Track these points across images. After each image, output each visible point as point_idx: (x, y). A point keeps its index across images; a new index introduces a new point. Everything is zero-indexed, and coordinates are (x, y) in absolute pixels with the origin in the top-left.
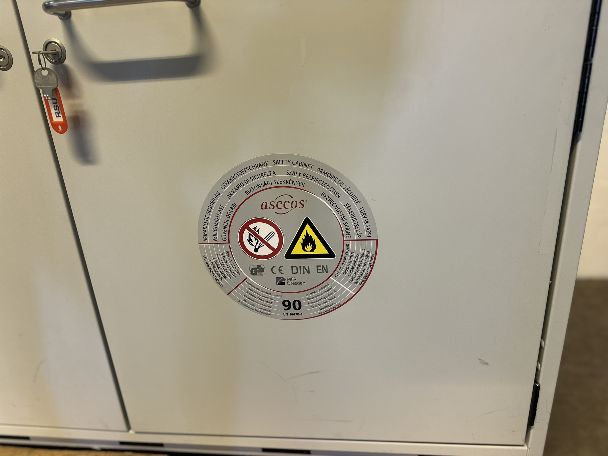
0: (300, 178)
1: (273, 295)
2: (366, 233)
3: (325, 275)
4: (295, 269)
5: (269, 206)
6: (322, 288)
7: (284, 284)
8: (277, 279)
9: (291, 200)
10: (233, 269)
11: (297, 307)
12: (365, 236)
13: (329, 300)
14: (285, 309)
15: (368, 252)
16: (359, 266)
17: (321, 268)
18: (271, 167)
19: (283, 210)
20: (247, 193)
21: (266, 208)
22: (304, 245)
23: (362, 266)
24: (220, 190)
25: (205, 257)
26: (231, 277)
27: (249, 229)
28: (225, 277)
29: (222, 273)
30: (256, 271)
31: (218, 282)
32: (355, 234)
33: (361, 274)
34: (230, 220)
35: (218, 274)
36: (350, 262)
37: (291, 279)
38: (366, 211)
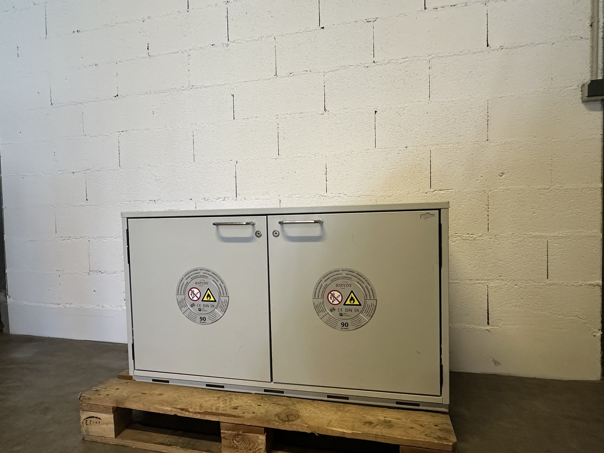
0: (350, 276)
1: (338, 320)
2: (373, 297)
3: (358, 313)
4: (346, 310)
5: (339, 285)
6: (356, 318)
7: (342, 315)
8: (340, 313)
9: (347, 284)
10: (324, 309)
11: (347, 326)
12: (372, 298)
13: (359, 323)
14: (342, 326)
15: (374, 304)
16: (370, 310)
17: (356, 310)
18: (341, 272)
19: (344, 287)
20: (331, 280)
21: (338, 286)
22: (350, 300)
23: (371, 310)
24: (322, 279)
25: (314, 303)
26: (323, 312)
27: (331, 294)
28: (321, 312)
29: (320, 310)
30: (332, 310)
31: (318, 314)
32: (369, 297)
33: (371, 313)
34: (324, 290)
35: (318, 311)
36: (367, 308)
37: (345, 314)
38: (373, 289)
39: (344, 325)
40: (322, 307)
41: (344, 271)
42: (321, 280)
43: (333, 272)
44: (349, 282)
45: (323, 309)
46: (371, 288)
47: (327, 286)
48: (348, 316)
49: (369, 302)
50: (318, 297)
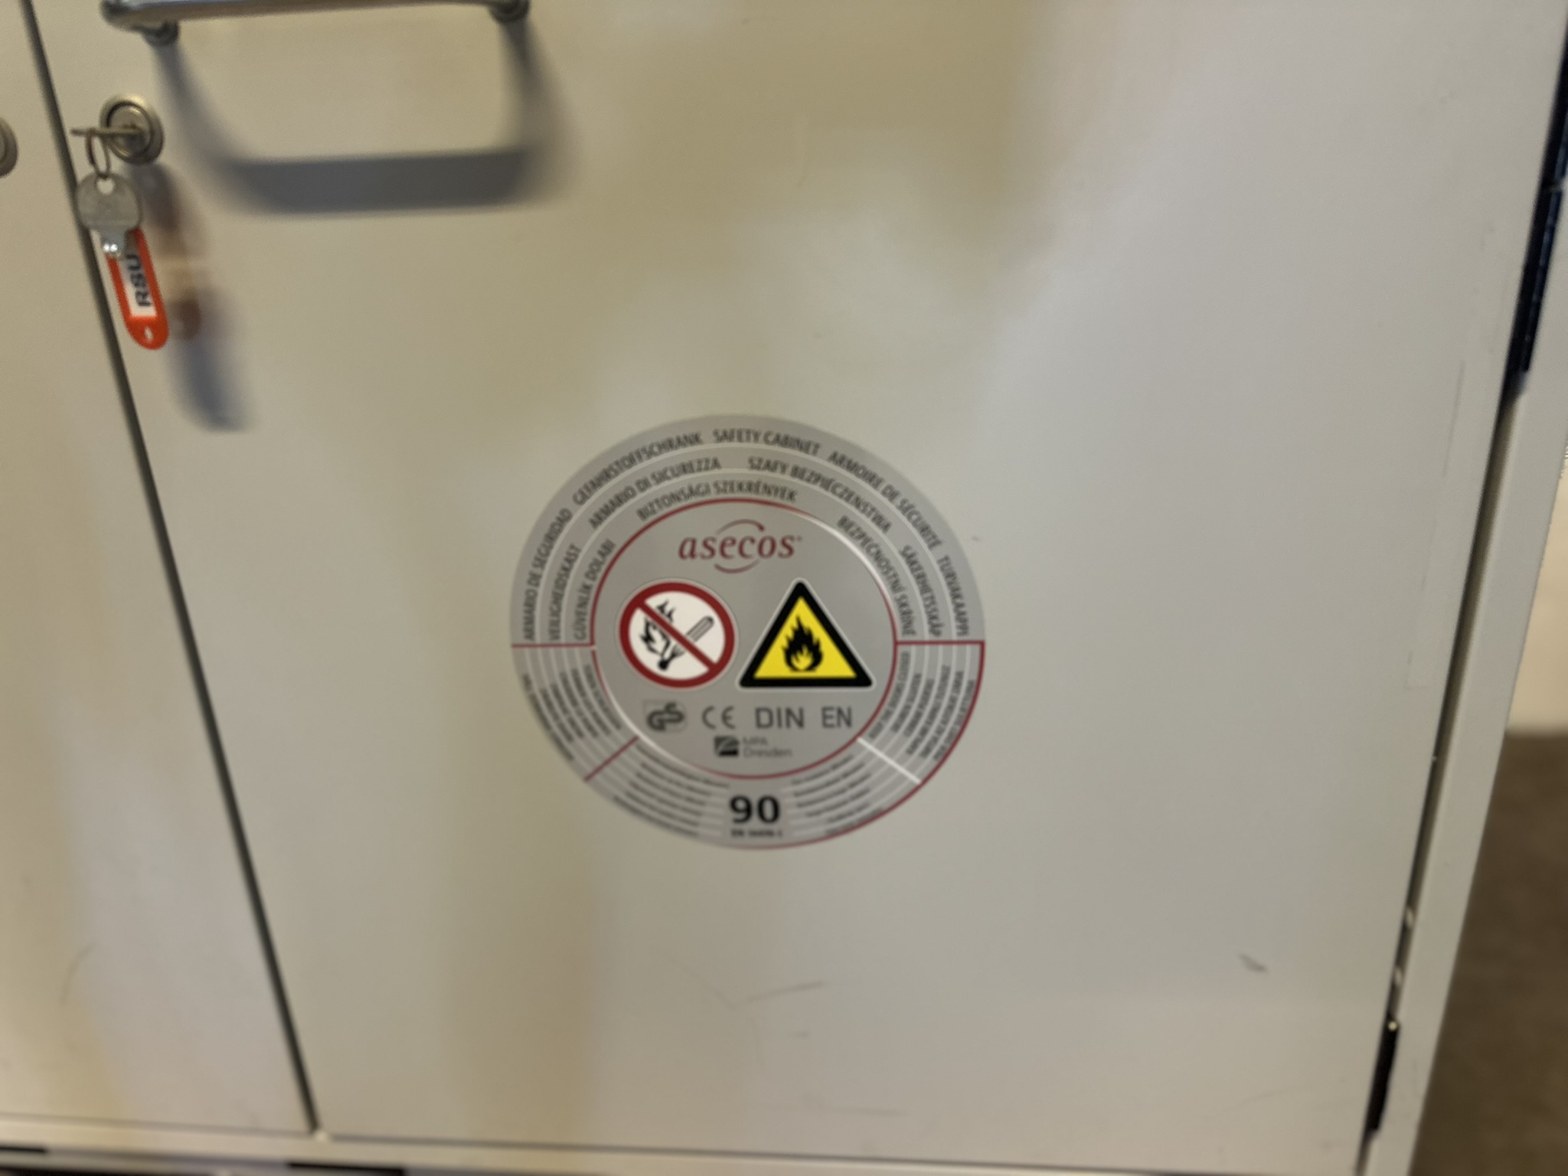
0: (785, 479)
1: (705, 781)
2: (954, 624)
3: (846, 734)
4: (764, 716)
5: (700, 549)
6: (835, 767)
7: (734, 753)
8: (718, 741)
9: (758, 536)
10: (600, 712)
11: (769, 815)
12: (952, 631)
13: (853, 798)
14: (737, 821)
15: (960, 675)
16: (934, 711)
17: (834, 713)
18: (709, 447)
19: (738, 562)
20: (642, 514)
21: (692, 554)
22: (791, 651)
23: (941, 711)
25: (527, 682)
27: (648, 611)
28: (580, 735)
30: (662, 719)
31: (561, 745)
32: (926, 627)
33: (940, 731)
34: (595, 584)
35: (562, 727)
36: (911, 699)
37: (754, 741)
38: (956, 566)
39: (748, 810)
40: (588, 705)
41: (735, 444)
42: (564, 517)
43: (650, 454)
44: (777, 523)
45: (595, 715)
46: (945, 562)
47: (609, 558)
48: (778, 753)
49: (925, 662)
50: (554, 633)
